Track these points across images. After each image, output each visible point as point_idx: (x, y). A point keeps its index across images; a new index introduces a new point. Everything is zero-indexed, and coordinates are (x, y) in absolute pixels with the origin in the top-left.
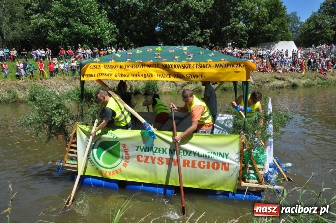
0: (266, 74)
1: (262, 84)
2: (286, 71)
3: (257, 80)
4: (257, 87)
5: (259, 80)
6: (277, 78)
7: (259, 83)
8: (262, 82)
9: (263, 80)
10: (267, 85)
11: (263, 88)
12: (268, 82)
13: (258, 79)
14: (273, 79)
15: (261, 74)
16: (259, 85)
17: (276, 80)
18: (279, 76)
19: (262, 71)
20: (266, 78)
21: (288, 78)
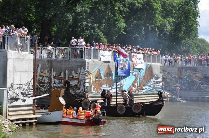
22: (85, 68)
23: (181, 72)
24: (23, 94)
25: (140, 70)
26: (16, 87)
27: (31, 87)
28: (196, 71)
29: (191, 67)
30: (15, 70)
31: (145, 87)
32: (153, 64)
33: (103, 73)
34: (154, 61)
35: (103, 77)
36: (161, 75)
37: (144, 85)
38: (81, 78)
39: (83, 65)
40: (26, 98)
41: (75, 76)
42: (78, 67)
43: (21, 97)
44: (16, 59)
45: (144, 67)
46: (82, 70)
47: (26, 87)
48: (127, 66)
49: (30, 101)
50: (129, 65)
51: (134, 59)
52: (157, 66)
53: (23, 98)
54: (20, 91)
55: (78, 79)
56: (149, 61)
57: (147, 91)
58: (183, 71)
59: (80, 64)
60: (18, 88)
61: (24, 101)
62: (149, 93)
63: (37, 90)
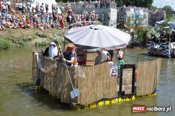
0: (27, 31)
1: (24, 43)
2: (48, 28)
3: (18, 38)
4: (19, 45)
5: (20, 38)
6: (39, 36)
7: (20, 42)
8: (24, 40)
9: (24, 38)
10: (30, 43)
11: (25, 46)
12: (30, 40)
13: (19, 36)
14: (35, 36)
15: (22, 30)
16: (20, 44)
17: (38, 37)
18: (41, 33)
19: (23, 28)
20: (28, 36)
21: (50, 35)
22: (126, 15)
23: (152, 16)
24: (114, 23)
25: (142, 15)
26: (112, 21)
27: (116, 21)
28: (158, 16)
29: (156, 15)
30: (112, 15)
31: (143, 22)
32: (146, 13)
33: (131, 17)
34: (146, 12)
35: (131, 18)
36: (148, 17)
37: (143, 21)
38: (124, 18)
39: (125, 14)
40: (115, 25)
41: (122, 17)
42: (123, 15)
43: (114, 24)
44: (113, 11)
45: (143, 15)
46: (125, 16)
47: (115, 21)
48: (138, 14)
49: (116, 26)
50: (139, 14)
51: (140, 12)
52: (147, 14)
53: (114, 25)
54: (113, 22)
55: (123, 19)
56: (144, 12)
57: (144, 23)
58: (153, 16)
59: (124, 13)
60: (113, 21)
61: (114, 26)
62: (144, 24)
63: (117, 22)
